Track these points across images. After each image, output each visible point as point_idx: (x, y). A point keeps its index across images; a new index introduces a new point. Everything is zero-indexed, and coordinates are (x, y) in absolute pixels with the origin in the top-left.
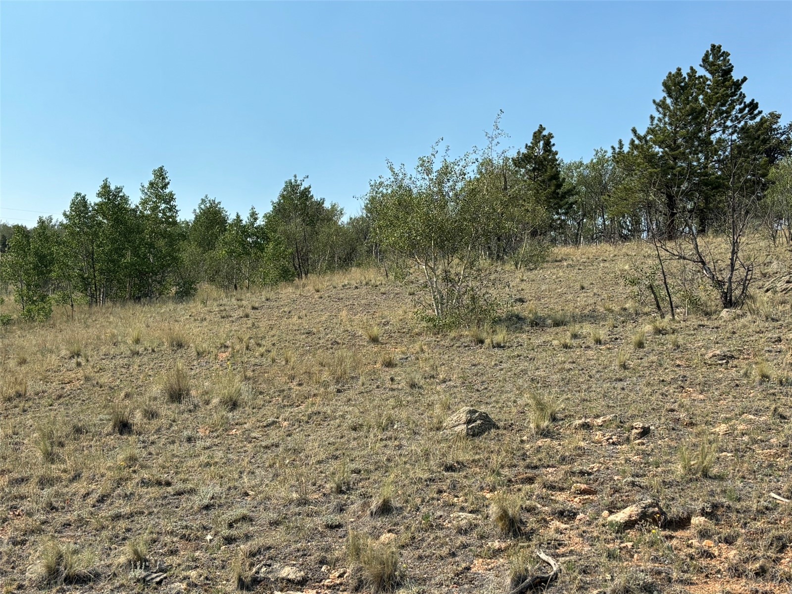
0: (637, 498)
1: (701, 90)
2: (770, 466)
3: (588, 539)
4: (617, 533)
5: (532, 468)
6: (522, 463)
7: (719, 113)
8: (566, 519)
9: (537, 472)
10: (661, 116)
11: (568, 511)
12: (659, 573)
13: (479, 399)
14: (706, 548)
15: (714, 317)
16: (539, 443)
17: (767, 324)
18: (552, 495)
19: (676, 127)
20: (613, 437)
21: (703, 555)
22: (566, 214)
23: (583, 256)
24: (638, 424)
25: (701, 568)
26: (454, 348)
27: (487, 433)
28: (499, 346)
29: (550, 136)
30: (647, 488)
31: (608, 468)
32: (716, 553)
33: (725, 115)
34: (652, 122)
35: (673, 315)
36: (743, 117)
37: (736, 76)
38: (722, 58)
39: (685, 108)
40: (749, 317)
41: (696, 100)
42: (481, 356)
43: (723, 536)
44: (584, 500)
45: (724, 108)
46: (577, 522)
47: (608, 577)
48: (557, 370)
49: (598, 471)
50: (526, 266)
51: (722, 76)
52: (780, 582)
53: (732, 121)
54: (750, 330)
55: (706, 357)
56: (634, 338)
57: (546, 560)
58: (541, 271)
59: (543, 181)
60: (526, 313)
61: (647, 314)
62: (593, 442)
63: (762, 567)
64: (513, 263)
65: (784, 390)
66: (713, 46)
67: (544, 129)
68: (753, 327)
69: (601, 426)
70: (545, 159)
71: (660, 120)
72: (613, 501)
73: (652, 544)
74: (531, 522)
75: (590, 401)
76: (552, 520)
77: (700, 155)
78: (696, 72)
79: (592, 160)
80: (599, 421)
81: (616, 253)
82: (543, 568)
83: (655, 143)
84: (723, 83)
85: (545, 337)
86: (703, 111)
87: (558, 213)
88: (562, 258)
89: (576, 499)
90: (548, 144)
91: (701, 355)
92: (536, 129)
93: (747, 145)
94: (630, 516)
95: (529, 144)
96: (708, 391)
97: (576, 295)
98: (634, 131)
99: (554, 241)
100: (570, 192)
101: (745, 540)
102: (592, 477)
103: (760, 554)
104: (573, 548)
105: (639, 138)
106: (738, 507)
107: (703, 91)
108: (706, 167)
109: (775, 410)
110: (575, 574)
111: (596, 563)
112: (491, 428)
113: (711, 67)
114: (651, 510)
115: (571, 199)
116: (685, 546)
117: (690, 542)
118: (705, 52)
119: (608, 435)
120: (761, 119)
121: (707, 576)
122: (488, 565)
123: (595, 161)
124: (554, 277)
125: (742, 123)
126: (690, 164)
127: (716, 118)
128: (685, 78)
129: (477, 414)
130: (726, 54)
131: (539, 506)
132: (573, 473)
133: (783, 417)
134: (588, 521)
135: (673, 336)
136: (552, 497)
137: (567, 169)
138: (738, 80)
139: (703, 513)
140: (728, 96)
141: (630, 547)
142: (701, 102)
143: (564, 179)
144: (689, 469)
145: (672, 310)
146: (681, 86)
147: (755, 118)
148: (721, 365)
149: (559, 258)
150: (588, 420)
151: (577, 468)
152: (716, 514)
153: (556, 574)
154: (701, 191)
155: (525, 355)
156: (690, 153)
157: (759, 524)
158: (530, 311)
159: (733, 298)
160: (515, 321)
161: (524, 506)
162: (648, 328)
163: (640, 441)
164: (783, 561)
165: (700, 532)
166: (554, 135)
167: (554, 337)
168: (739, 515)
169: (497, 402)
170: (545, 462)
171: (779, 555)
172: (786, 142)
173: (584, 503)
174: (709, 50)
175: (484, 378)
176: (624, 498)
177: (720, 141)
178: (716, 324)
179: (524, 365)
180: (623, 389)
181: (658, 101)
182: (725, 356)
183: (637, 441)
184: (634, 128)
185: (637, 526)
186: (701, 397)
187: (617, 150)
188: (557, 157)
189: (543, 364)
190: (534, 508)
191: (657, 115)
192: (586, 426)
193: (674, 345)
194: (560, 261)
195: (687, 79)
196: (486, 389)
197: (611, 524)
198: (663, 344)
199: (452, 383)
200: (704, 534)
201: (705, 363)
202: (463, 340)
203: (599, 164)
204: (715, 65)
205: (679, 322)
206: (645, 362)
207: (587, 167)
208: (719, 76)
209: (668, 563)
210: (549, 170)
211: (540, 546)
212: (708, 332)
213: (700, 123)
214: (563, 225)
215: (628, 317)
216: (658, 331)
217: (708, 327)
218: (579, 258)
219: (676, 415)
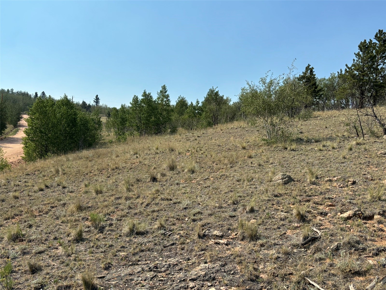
0: (352, 208)
1: (374, 48)
3: (332, 223)
4: (344, 221)
5: (309, 196)
6: (305, 194)
7: (382, 57)
8: (323, 216)
9: (311, 198)
10: (358, 59)
11: (324, 213)
12: (362, 237)
13: (286, 170)
14: (381, 228)
15: (381, 138)
16: (311, 187)
18: (318, 207)
19: (364, 63)
20: (341, 185)
21: (379, 230)
22: (319, 99)
23: (326, 115)
24: (351, 180)
25: (379, 235)
26: (275, 151)
27: (290, 183)
28: (293, 150)
29: (313, 68)
30: (356, 204)
31: (339, 197)
32: (385, 230)
33: (384, 58)
34: (354, 62)
35: (364, 138)
38: (383, 35)
39: (368, 55)
41: (372, 52)
42: (286, 154)
44: (330, 208)
45: (384, 55)
46: (328, 217)
47: (341, 238)
48: (317, 159)
49: (336, 197)
50: (303, 119)
55: (378, 154)
56: (348, 147)
57: (316, 231)
58: (309, 121)
59: (310, 86)
61: (353, 137)
62: (333, 187)
64: (298, 118)
66: (380, 30)
67: (310, 66)
69: (336, 180)
70: (310, 77)
71: (357, 61)
72: (342, 209)
73: (358, 225)
74: (309, 216)
75: (331, 171)
76: (318, 216)
77: (374, 74)
78: (372, 41)
80: (335, 178)
81: (339, 114)
82: (315, 234)
83: (355, 70)
84: (384, 45)
85: (312, 147)
86: (375, 56)
87: (315, 99)
88: (318, 116)
89: (327, 208)
90: (311, 71)
91: (376, 153)
92: (307, 66)
94: (349, 215)
95: (304, 72)
96: (379, 167)
97: (324, 130)
98: (347, 65)
99: (314, 110)
100: (320, 90)
102: (333, 200)
104: (326, 227)
105: (349, 68)
107: (375, 49)
108: (376, 79)
110: (328, 236)
111: (336, 232)
112: (292, 181)
113: (378, 39)
114: (358, 212)
115: (321, 93)
116: (372, 226)
117: (374, 225)
118: (376, 33)
119: (339, 184)
121: (382, 239)
122: (293, 232)
123: (330, 78)
124: (315, 123)
126: (369, 78)
127: (381, 59)
128: (368, 44)
129: (286, 176)
131: (312, 211)
132: (325, 198)
134: (332, 216)
135: (364, 146)
137: (319, 81)
139: (379, 214)
140: (385, 50)
141: (349, 227)
142: (374, 53)
143: (318, 85)
144: (373, 197)
145: (363, 136)
146: (366, 47)
148: (384, 157)
149: (316, 116)
150: (331, 178)
151: (327, 196)
152: (384, 214)
153: (320, 236)
154: (374, 89)
155: (304, 153)
156: (370, 74)
158: (305, 137)
160: (299, 141)
161: (306, 211)
162: (354, 143)
163: (352, 186)
165: (378, 221)
166: (314, 68)
167: (316, 147)
169: (294, 171)
170: (314, 194)
173: (330, 210)
174: (378, 32)
175: (288, 162)
176: (347, 208)
177: (382, 68)
178: (382, 141)
179: (304, 157)
180: (344, 166)
181: (356, 53)
182: (385, 153)
184: (346, 64)
185: (352, 219)
186: (376, 169)
187: (340, 73)
188: (315, 76)
189: (311, 157)
190: (311, 211)
191: (356, 59)
192: (330, 181)
193: (364, 149)
194: (317, 117)
196: (289, 166)
197: (342, 218)
198: (360, 149)
199: (275, 164)
200: (380, 222)
201: (377, 156)
202: (279, 148)
203: (332, 79)
204: (380, 38)
205: (366, 140)
206: (353, 156)
207: (327, 80)
208: (382, 42)
209: (365, 233)
210: (312, 82)
211: (313, 225)
212: (378, 144)
213: (374, 61)
214: (318, 103)
215: (345, 139)
216: (358, 144)
217: (378, 142)
218: (324, 116)
219: (366, 176)
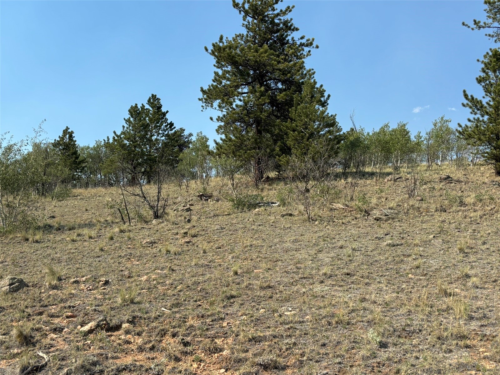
0: (96, 317)
1: (147, 115)
2: (164, 295)
3: (68, 342)
4: (83, 336)
5: (44, 306)
6: (39, 304)
7: (156, 127)
8: (57, 332)
9: (46, 308)
10: (128, 126)
11: (59, 328)
12: (102, 355)
13: (21, 271)
14: (127, 339)
15: (149, 223)
16: (51, 293)
17: (173, 226)
18: (52, 320)
19: (135, 132)
20: (90, 287)
21: (125, 343)
22: (81, 172)
23: (89, 194)
24: (103, 279)
25: (124, 350)
26: (11, 244)
27: (21, 290)
28: (37, 242)
29: (72, 132)
30: (102, 312)
31: (84, 303)
32: (132, 341)
33: (158, 128)
34: (123, 129)
35: (130, 223)
36: (167, 129)
37: (164, 110)
38: (157, 101)
39: (139, 123)
40: (165, 223)
41: (145, 119)
42: (25, 247)
43: (136, 332)
44: (69, 321)
45: (158, 125)
46: (63, 333)
47: (74, 360)
48: (67, 253)
49: (79, 305)
50: (58, 199)
51: (157, 109)
52: (161, 352)
53: (162, 130)
54: (165, 229)
55: (143, 243)
56: (109, 235)
57: (42, 356)
58: (66, 202)
59: (69, 155)
60: (55, 224)
61: (117, 223)
62: (79, 290)
63: (153, 346)
64: (51, 197)
65: (177, 257)
66: (153, 95)
67: (69, 129)
68: (166, 228)
69: (85, 281)
70: (70, 144)
71: (127, 128)
72: (84, 320)
73: (100, 340)
74: (37, 336)
75: (81, 269)
76: (50, 333)
77: (147, 146)
78: (145, 106)
79: (94, 146)
80: (84, 279)
81: (106, 192)
82: (40, 360)
83: (125, 139)
84: (158, 112)
85: (63, 236)
86: (148, 125)
87: (76, 172)
88: (78, 195)
89: (65, 321)
90: (71, 136)
91: (141, 242)
92: (65, 128)
93: (169, 143)
94: (91, 327)
95: (61, 136)
96: (141, 260)
97: (83, 214)
98: (115, 132)
99: (75, 186)
100: (83, 161)
101: (147, 333)
102: (75, 309)
103: (152, 339)
104: (58, 348)
105: (117, 136)
106: (145, 316)
107: (148, 116)
108: (150, 152)
109: (170, 267)
110: (57, 361)
111: (69, 354)
112: (24, 287)
113: (152, 104)
114: (102, 323)
115: (84, 165)
116: (118, 339)
117: (120, 337)
118: (149, 97)
119: (87, 286)
120: (175, 131)
121: (126, 353)
122: (9, 363)
123: (95, 146)
124: (73, 204)
125: (167, 132)
126: (142, 150)
127: (155, 129)
128: (139, 109)
129: (16, 280)
130: (159, 99)
131: (43, 327)
132: (65, 307)
133: (173, 270)
134: (69, 332)
135: (128, 234)
136: (51, 322)
137: (82, 150)
138: (164, 112)
139: (128, 321)
140: (160, 119)
141: (89, 343)
142: (147, 121)
143: (80, 154)
144: (124, 300)
145: (130, 221)
146: (138, 113)
147: (172, 130)
148: (150, 246)
149: (76, 195)
150: (78, 279)
151: (68, 304)
152: (134, 321)
153: (46, 363)
154: (147, 163)
155: (51, 246)
156: (142, 145)
157: (154, 324)
158: (57, 223)
159: (159, 214)
160: (48, 228)
161: (34, 328)
162: (117, 230)
163: (103, 287)
164: (163, 341)
165: (125, 331)
166: (74, 132)
167: (67, 236)
168: (145, 320)
169: (31, 272)
170: (51, 303)
171: (162, 339)
172: (187, 142)
173: (69, 323)
174: (151, 96)
175: (26, 260)
176: (90, 318)
177: (156, 140)
178: (150, 226)
179: (49, 251)
180: (100, 261)
181: (126, 119)
182: (151, 242)
183: (102, 288)
184: (114, 131)
185: (94, 332)
186: (138, 263)
187: (106, 141)
188: (76, 143)
189: (60, 250)
190: (41, 328)
191: (126, 126)
192: (77, 282)
193: (128, 238)
194: (77, 196)
195: (140, 110)
196: (26, 265)
197: (81, 332)
198: (123, 238)
199: (6, 263)
200: (127, 332)
201: (142, 246)
202: (17, 239)
203: (97, 148)
204: (153, 104)
205: (132, 226)
206: (113, 247)
207: (92, 149)
208: (155, 109)
209: (108, 349)
210: (71, 150)
211: (40, 348)
212: (146, 231)
213: (146, 131)
214: (79, 178)
215: (108, 224)
216: (122, 231)
217: (146, 228)
218: (86, 195)
219: (123, 273)
